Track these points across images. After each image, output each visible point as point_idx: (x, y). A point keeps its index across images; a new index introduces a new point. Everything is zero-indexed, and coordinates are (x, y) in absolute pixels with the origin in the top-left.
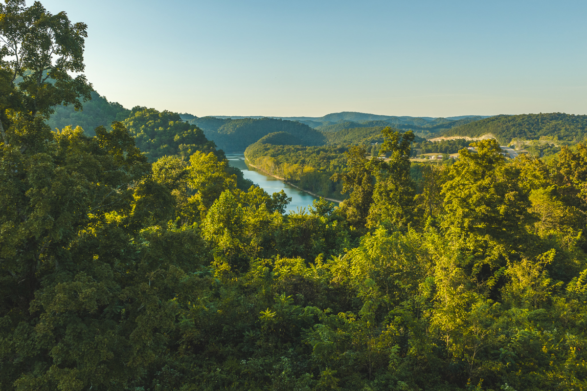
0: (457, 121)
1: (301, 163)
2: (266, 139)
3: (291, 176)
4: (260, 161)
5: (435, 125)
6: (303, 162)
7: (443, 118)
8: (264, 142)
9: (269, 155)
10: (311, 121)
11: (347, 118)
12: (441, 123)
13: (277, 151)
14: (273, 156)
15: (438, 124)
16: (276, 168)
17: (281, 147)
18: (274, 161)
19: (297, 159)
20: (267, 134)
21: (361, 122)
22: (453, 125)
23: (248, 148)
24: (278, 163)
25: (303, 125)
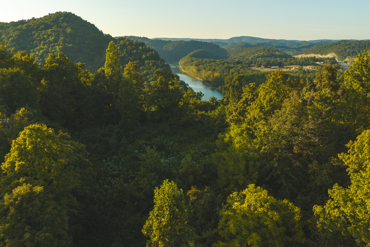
0: (314, 44)
1: (212, 71)
2: (192, 54)
3: (206, 78)
4: (189, 68)
5: (300, 46)
6: (214, 70)
7: (306, 41)
8: (191, 56)
9: (194, 64)
10: (221, 42)
11: (244, 41)
12: (304, 44)
13: (199, 63)
14: (196, 65)
15: (302, 46)
16: (198, 73)
17: (201, 60)
18: (197, 69)
19: (211, 68)
20: (193, 51)
21: (253, 43)
22: (312, 46)
23: (181, 59)
24: (199, 70)
25: (215, 45)
